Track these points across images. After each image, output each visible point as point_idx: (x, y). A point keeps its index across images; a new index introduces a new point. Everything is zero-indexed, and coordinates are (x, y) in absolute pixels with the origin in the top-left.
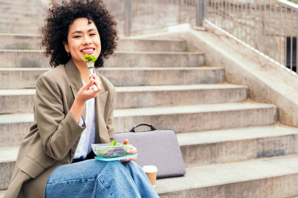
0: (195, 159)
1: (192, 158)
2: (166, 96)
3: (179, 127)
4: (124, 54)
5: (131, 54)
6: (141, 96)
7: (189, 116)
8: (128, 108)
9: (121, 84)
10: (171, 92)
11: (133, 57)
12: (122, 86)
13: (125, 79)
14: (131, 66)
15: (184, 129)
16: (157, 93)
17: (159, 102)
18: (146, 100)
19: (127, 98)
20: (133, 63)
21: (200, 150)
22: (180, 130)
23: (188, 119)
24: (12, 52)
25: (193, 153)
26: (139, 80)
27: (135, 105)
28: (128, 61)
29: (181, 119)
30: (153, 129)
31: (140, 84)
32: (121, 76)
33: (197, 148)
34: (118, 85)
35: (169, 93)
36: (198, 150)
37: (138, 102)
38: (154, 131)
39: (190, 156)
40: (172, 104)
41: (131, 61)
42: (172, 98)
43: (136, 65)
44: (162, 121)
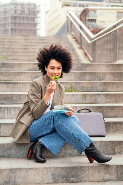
0: (116, 130)
1: (114, 129)
2: (113, 97)
3: (114, 114)
4: (96, 73)
5: (100, 73)
6: (97, 96)
7: (121, 108)
8: (88, 103)
9: (89, 91)
10: (116, 94)
11: (101, 75)
12: (90, 91)
13: (92, 87)
14: (100, 80)
15: (117, 115)
16: (107, 95)
17: (108, 100)
18: (100, 99)
19: (88, 97)
20: (101, 78)
21: (119, 125)
23: (120, 110)
25: (115, 127)
26: (101, 88)
27: (93, 102)
28: (98, 77)
29: (115, 109)
31: (102, 91)
32: (89, 86)
34: (87, 91)
36: (118, 125)
37: (95, 100)
40: (117, 102)
41: (100, 77)
42: (117, 99)
43: (103, 79)
44: (103, 110)
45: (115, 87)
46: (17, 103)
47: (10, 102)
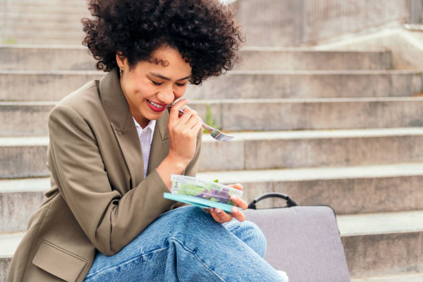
0: (374, 263)
1: (369, 260)
2: (338, 148)
3: (353, 202)
4: (272, 76)
5: (285, 76)
6: (290, 147)
7: (374, 183)
8: (265, 169)
9: (260, 128)
10: (347, 139)
11: (287, 81)
12: (263, 130)
13: (267, 119)
14: (284, 96)
15: (363, 207)
16: (319, 142)
17: (324, 158)
18: (298, 154)
19: (264, 150)
20: (288, 91)
21: (385, 245)
22: (356, 209)
23: (371, 189)
24: (77, 75)
25: (371, 251)
26: (294, 119)
27: (279, 163)
28: (278, 88)
29: (356, 187)
30: (291, 204)
31: (296, 127)
32: (260, 114)
33: (378, 241)
34: (255, 128)
35: (343, 142)
36: (381, 246)
37: (285, 159)
38: (292, 208)
39: (365, 255)
40: (348, 162)
41: (284, 88)
42: (348, 152)
43: (293, 94)
44: (321, 192)
45: (334, 115)
46: (35, 174)
47: (12, 173)
